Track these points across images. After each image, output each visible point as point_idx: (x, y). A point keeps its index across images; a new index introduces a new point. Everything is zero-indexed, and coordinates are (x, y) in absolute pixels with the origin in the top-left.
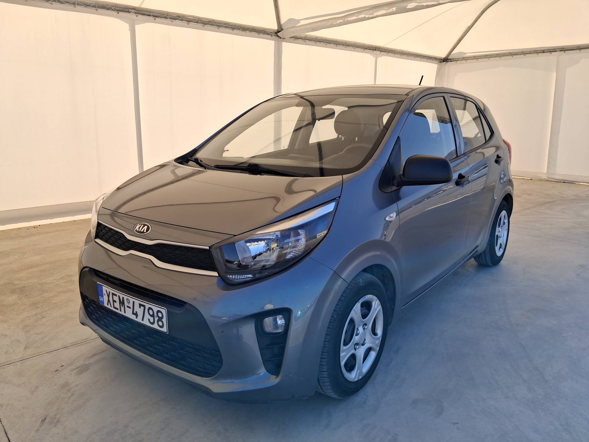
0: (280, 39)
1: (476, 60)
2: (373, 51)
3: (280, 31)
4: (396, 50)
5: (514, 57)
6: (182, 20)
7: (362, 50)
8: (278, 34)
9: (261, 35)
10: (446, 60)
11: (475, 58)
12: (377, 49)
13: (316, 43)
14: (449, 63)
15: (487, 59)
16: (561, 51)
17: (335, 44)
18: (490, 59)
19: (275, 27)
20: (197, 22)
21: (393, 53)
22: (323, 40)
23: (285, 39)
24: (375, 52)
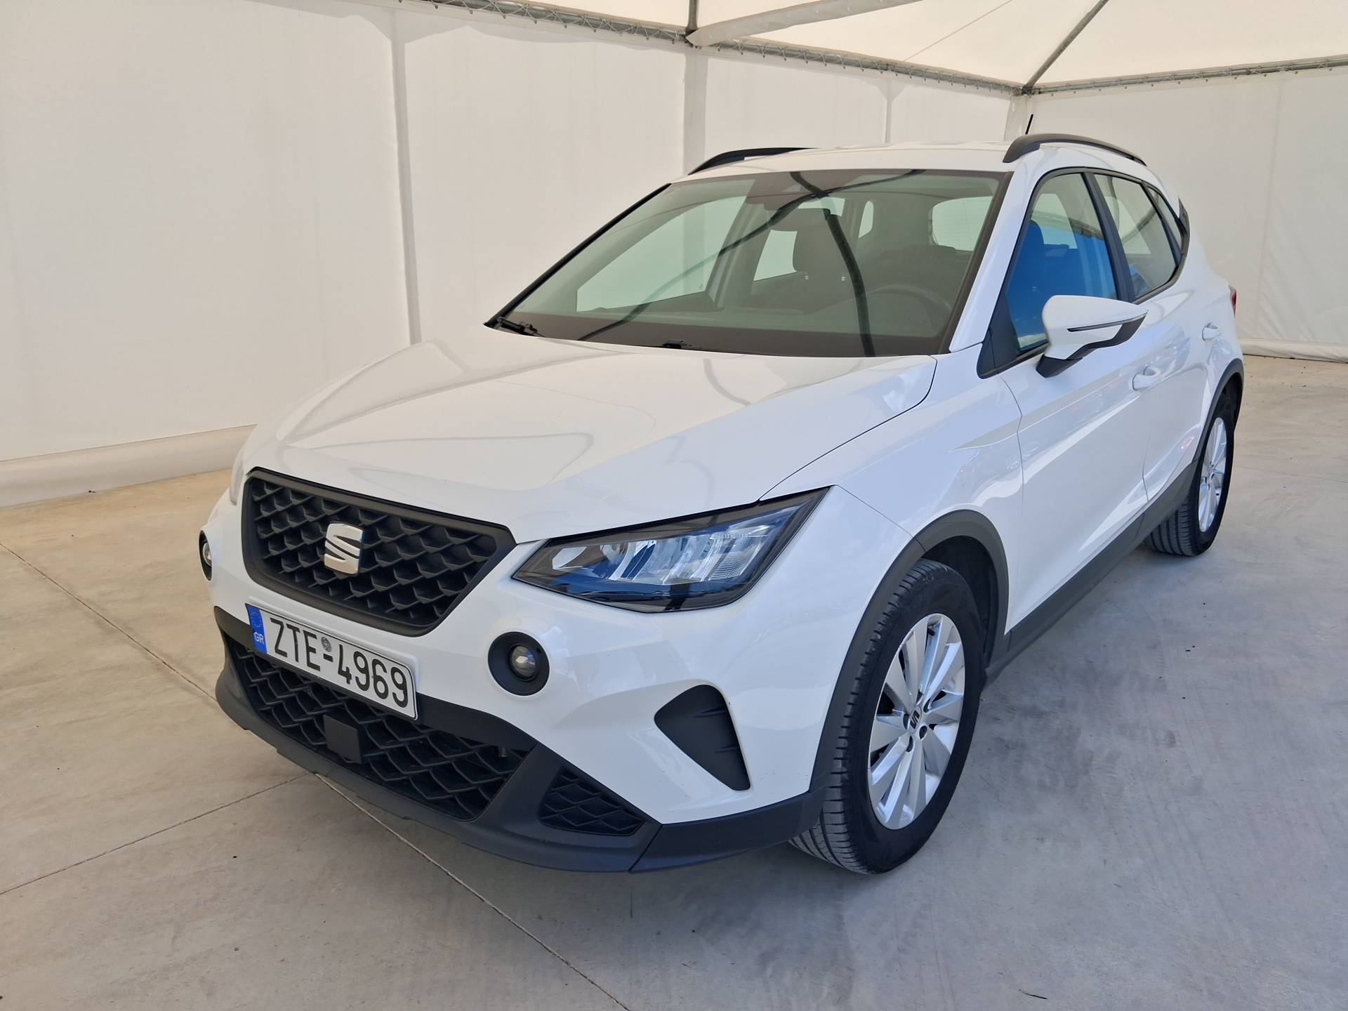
0: (690, 48)
1: (1097, 90)
2: (882, 72)
3: (693, 31)
4: (927, 69)
5: (1184, 82)
6: (491, 9)
7: (858, 70)
8: (687, 38)
9: (652, 40)
10: (1028, 90)
11: (1095, 85)
12: (889, 67)
13: (764, 57)
14: (1037, 97)
15: (1122, 88)
16: (1290, 69)
17: (802, 57)
18: (1128, 86)
19: (684, 22)
20: (522, 13)
21: (922, 76)
22: (779, 49)
23: (701, 48)
24: (885, 73)
